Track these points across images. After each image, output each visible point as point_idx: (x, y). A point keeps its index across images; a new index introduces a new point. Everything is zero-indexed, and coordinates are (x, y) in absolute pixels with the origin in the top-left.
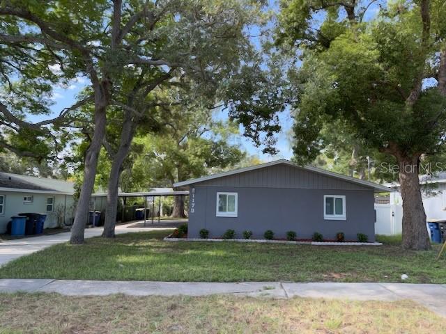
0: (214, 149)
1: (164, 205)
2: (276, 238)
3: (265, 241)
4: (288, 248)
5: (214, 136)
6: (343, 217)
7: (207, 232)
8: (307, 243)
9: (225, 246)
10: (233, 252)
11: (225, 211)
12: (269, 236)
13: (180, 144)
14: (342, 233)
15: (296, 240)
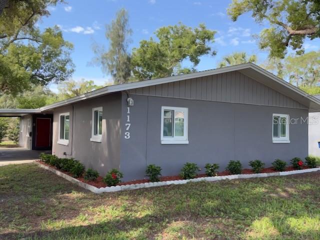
6: (286, 139)
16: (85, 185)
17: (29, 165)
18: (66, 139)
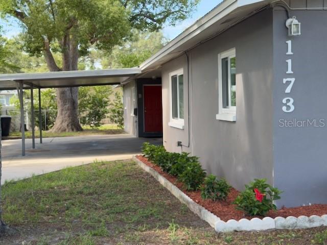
16: (200, 211)
17: (123, 164)
18: (181, 118)
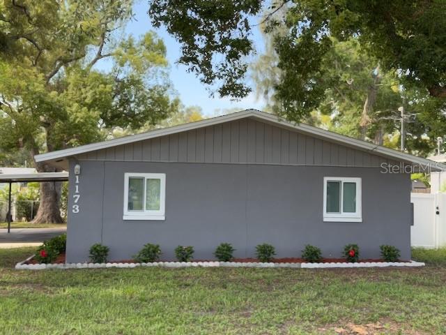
0: (117, 93)
1: (20, 198)
2: (237, 258)
3: (217, 264)
4: (261, 275)
5: (118, 67)
6: (356, 216)
7: (106, 251)
8: (293, 265)
9: (141, 277)
10: (157, 288)
11: (140, 208)
12: (225, 254)
13: (51, 81)
14: (354, 246)
15: (274, 261)
